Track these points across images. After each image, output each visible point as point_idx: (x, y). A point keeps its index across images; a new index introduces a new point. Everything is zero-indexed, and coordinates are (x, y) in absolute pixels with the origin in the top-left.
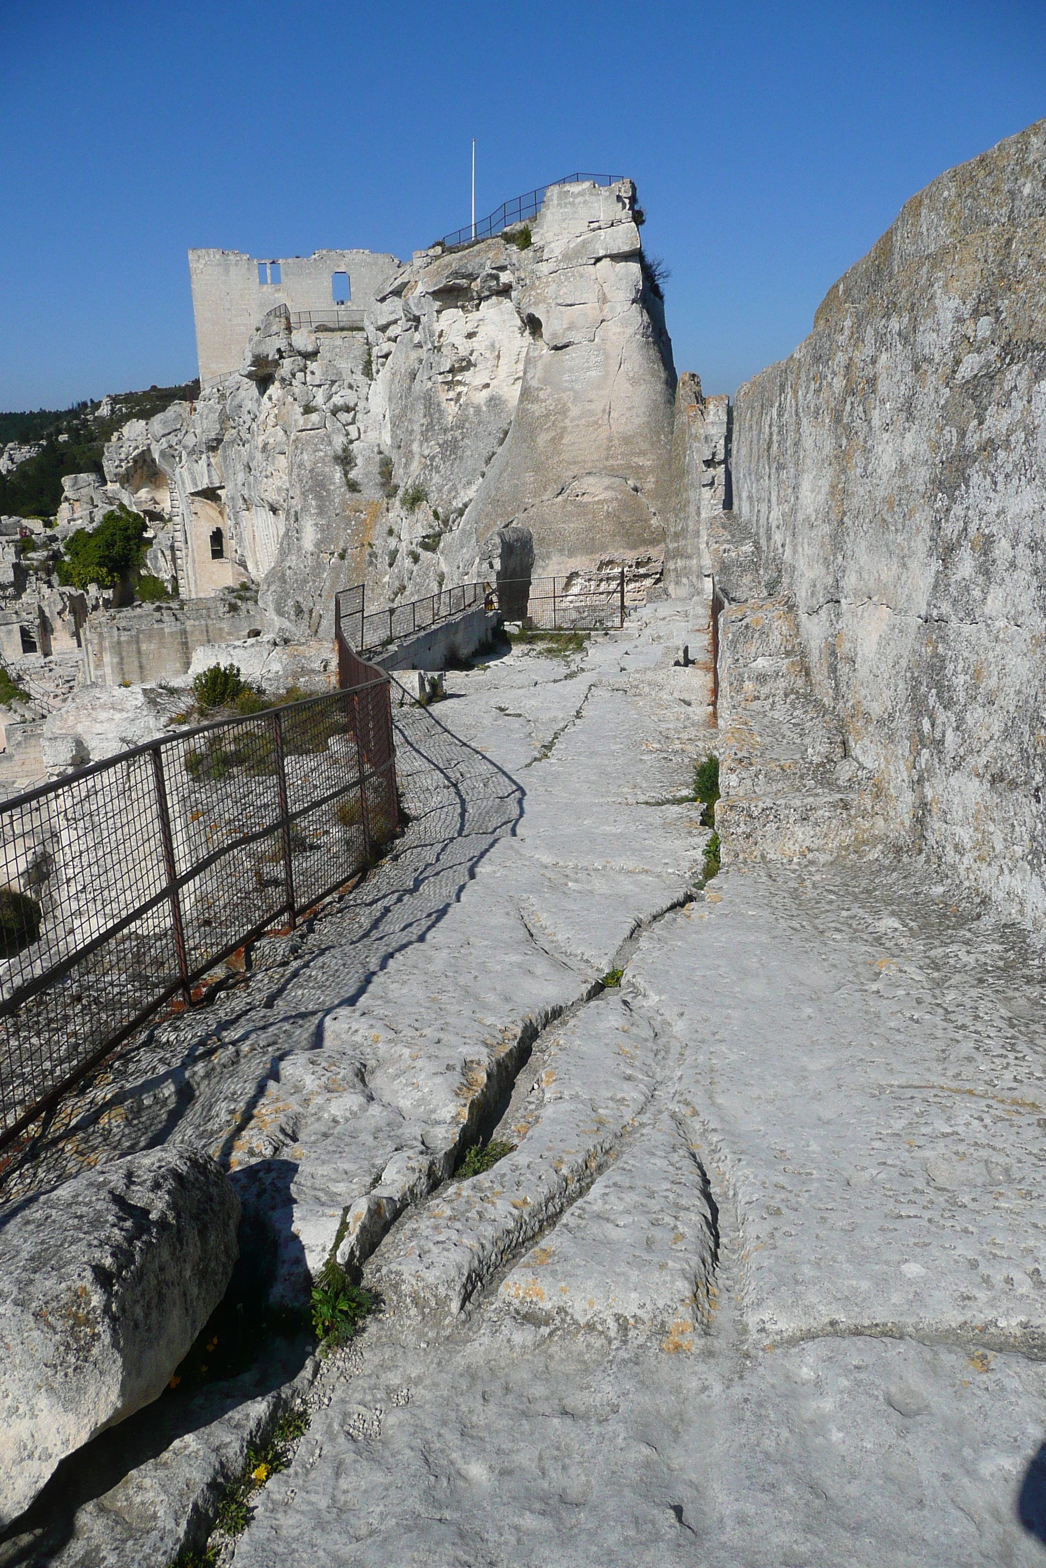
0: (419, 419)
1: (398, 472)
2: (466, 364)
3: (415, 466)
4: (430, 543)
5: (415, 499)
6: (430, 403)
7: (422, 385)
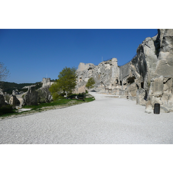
0: (103, 70)
1: (101, 73)
2: (107, 67)
3: (103, 72)
4: (105, 76)
5: (103, 74)
6: (104, 69)
7: (103, 68)
